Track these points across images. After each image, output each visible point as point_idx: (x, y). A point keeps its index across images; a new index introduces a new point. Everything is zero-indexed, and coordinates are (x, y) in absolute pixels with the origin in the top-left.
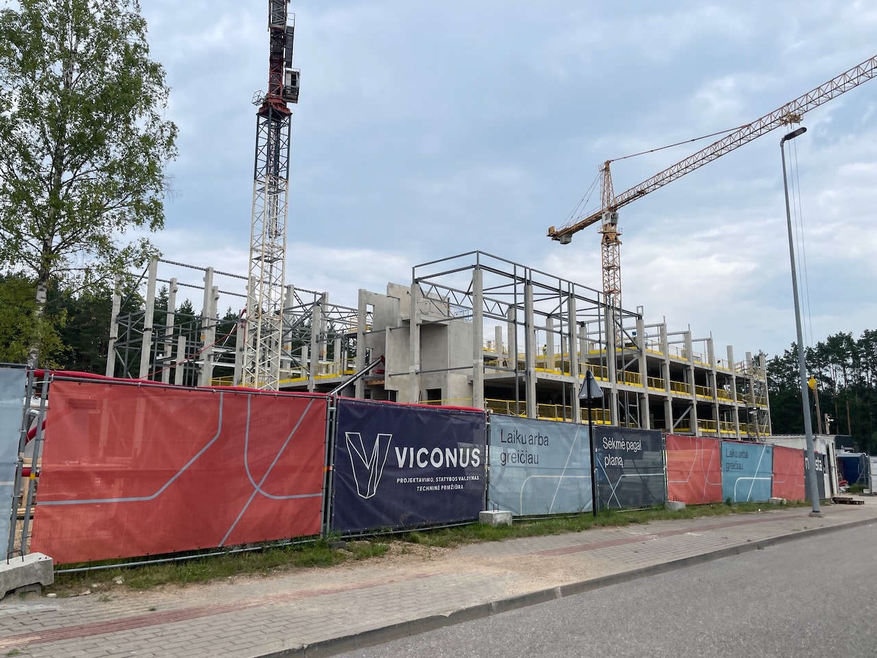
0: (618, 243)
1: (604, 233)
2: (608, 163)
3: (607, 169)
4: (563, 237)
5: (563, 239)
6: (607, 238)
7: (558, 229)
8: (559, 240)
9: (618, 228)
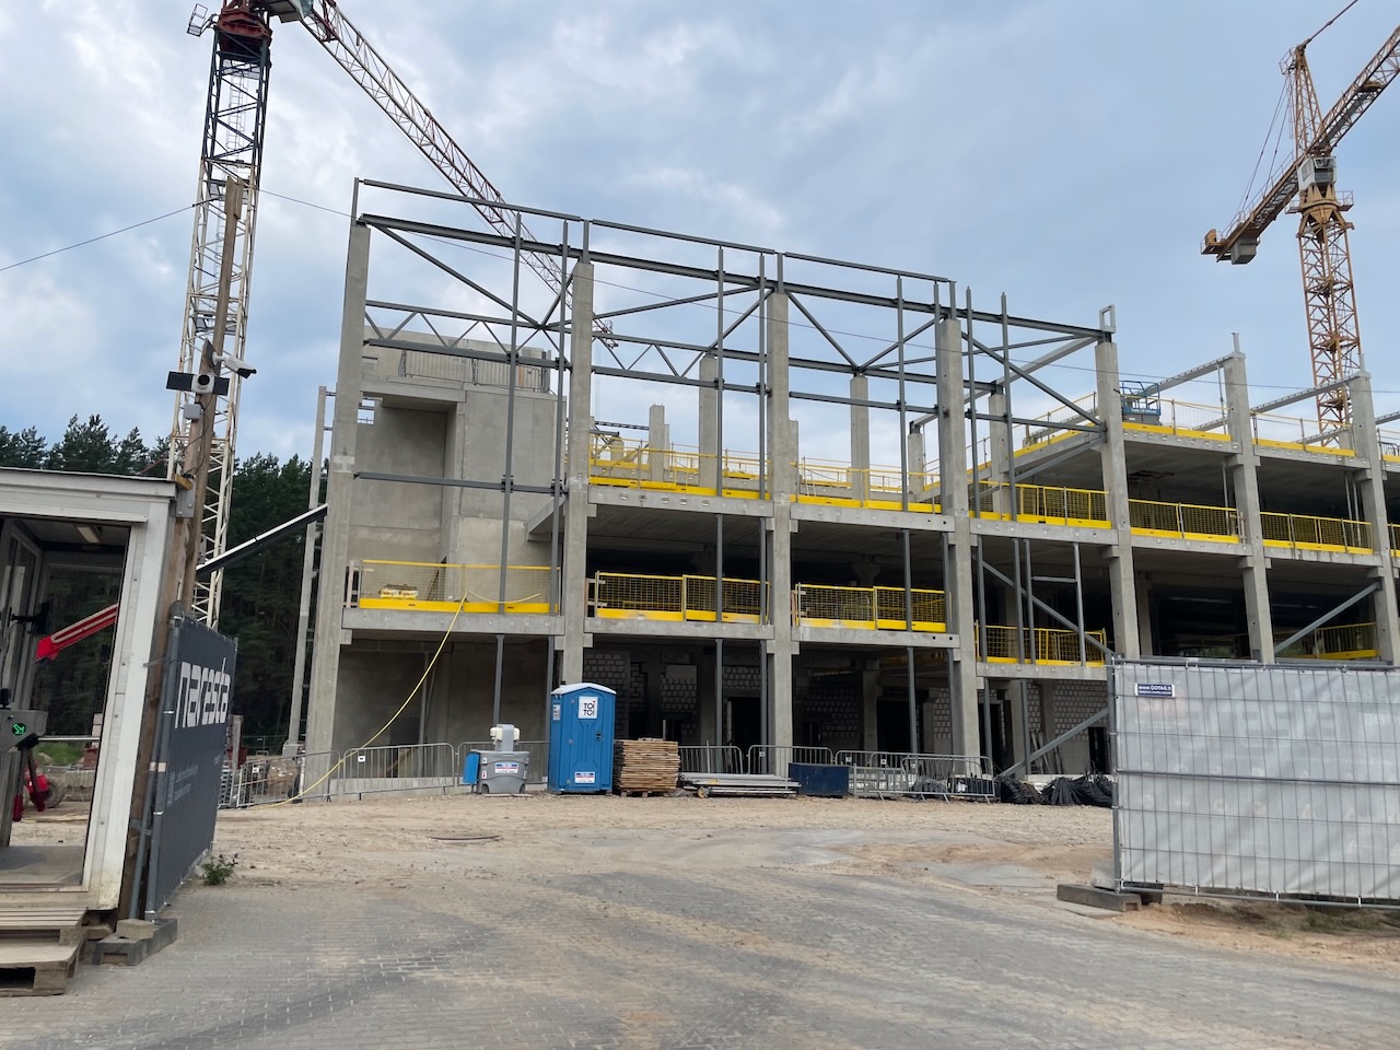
0: (1344, 228)
1: (1302, 211)
2: (1301, 50)
3: (1300, 64)
4: (1236, 246)
5: (1236, 252)
6: (1311, 219)
7: (1224, 233)
8: (1228, 258)
9: (1339, 194)
